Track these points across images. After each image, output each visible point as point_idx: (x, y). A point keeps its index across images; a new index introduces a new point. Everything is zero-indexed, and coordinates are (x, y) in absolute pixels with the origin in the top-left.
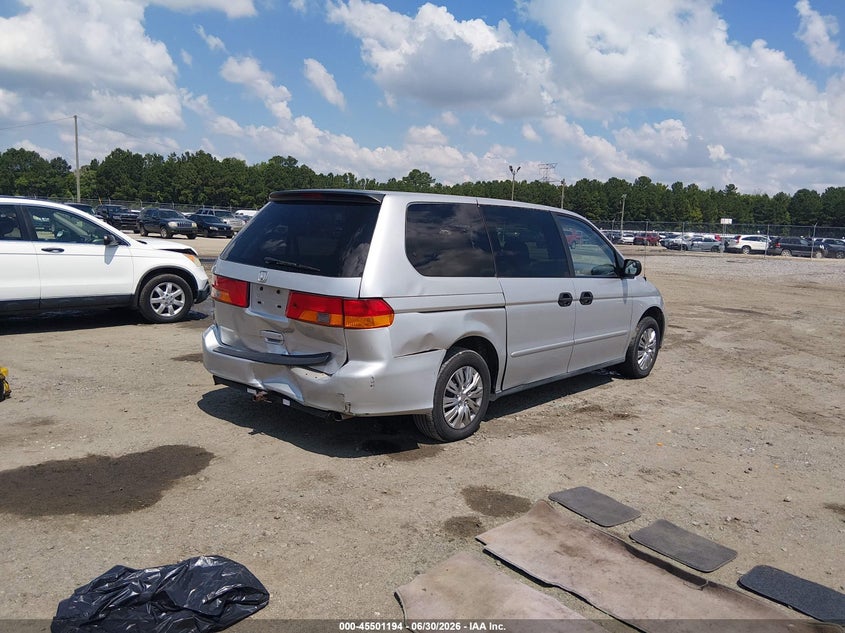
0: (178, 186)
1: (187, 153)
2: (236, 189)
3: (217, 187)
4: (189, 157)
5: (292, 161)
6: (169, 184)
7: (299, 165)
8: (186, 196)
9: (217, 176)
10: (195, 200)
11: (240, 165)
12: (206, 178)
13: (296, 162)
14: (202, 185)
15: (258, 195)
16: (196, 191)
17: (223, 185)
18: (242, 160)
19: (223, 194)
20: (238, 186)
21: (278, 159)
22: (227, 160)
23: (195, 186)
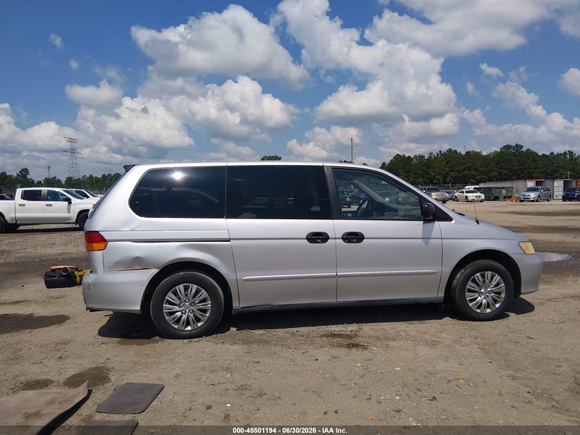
0: (433, 174)
1: (440, 152)
2: (473, 172)
3: (460, 172)
4: (441, 154)
5: (519, 147)
6: (428, 173)
7: (524, 149)
8: (438, 179)
9: (460, 164)
10: (445, 182)
11: (478, 155)
12: (452, 166)
13: (522, 147)
14: (450, 171)
15: (490, 175)
16: (445, 176)
17: (465, 170)
18: (479, 151)
19: (464, 176)
20: (475, 170)
21: (507, 147)
22: (468, 153)
23: (445, 172)
